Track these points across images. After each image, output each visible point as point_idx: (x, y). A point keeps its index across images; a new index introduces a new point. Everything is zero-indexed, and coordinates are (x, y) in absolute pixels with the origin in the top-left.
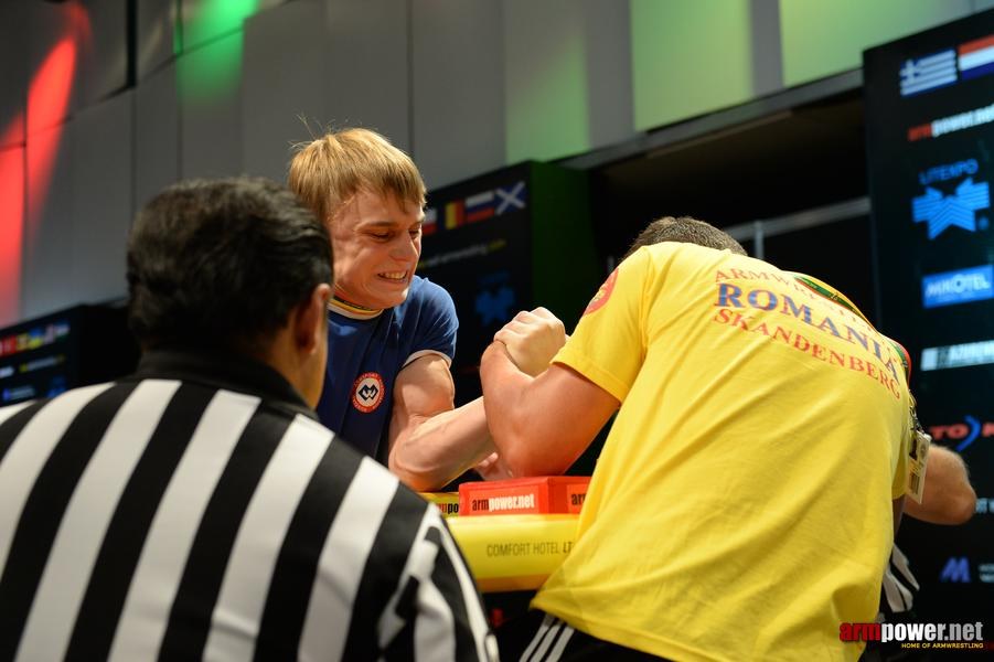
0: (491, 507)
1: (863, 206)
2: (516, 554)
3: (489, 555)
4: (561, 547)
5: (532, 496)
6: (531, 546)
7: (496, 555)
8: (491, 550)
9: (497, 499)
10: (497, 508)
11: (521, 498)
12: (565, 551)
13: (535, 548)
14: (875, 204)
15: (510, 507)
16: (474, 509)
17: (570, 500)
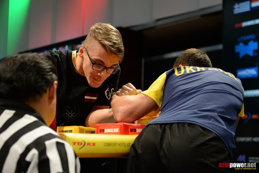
0: (105, 132)
1: (220, 47)
2: (113, 146)
3: (105, 146)
4: (127, 145)
5: (118, 129)
6: (118, 144)
7: (107, 146)
8: (105, 144)
9: (107, 129)
10: (107, 132)
11: (115, 129)
12: (128, 146)
13: (119, 145)
14: (224, 47)
15: (111, 132)
16: (100, 132)
17: (129, 131)
